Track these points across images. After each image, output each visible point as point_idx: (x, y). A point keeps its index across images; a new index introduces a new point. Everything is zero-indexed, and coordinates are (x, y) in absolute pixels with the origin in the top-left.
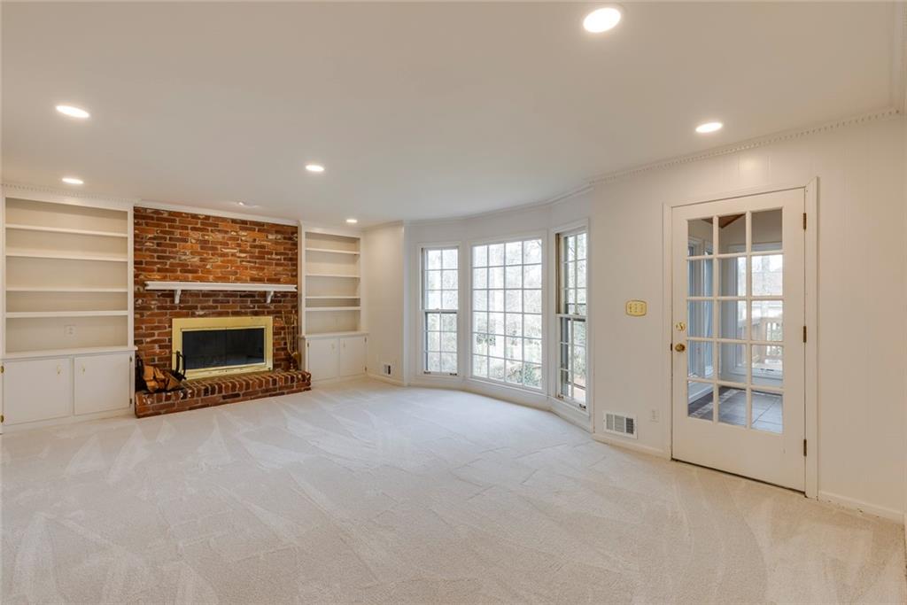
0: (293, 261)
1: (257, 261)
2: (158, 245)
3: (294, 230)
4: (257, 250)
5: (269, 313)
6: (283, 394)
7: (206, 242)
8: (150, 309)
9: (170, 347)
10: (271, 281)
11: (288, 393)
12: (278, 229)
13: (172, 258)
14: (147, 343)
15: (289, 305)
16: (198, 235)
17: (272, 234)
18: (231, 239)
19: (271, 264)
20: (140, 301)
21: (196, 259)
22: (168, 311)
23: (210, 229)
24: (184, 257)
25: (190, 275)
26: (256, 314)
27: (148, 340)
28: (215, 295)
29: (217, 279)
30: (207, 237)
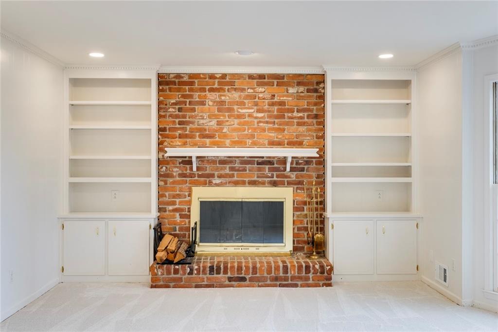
0: (319, 118)
1: (276, 120)
2: (180, 110)
3: (320, 80)
4: (276, 108)
5: (290, 184)
6: (296, 286)
7: (222, 103)
8: (172, 176)
9: (189, 217)
10: (292, 144)
11: (302, 286)
12: (300, 79)
13: (193, 123)
14: (169, 211)
15: (314, 174)
16: (214, 96)
17: (293, 87)
18: (248, 97)
19: (291, 124)
20: (164, 168)
21: (213, 123)
22: (188, 179)
23: (226, 88)
24: (202, 121)
25: (208, 141)
26: (274, 184)
27: (171, 208)
28: (231, 162)
29: (235, 144)
30: (223, 98)
